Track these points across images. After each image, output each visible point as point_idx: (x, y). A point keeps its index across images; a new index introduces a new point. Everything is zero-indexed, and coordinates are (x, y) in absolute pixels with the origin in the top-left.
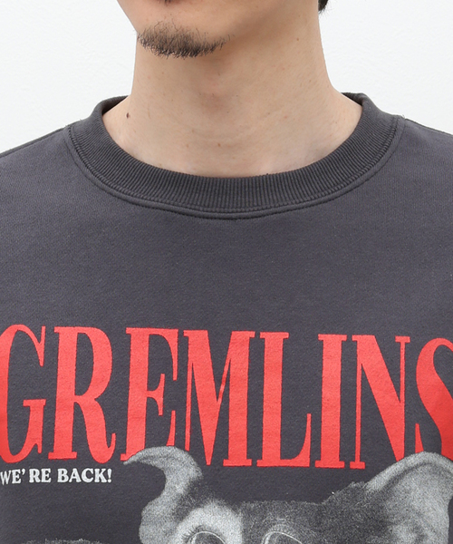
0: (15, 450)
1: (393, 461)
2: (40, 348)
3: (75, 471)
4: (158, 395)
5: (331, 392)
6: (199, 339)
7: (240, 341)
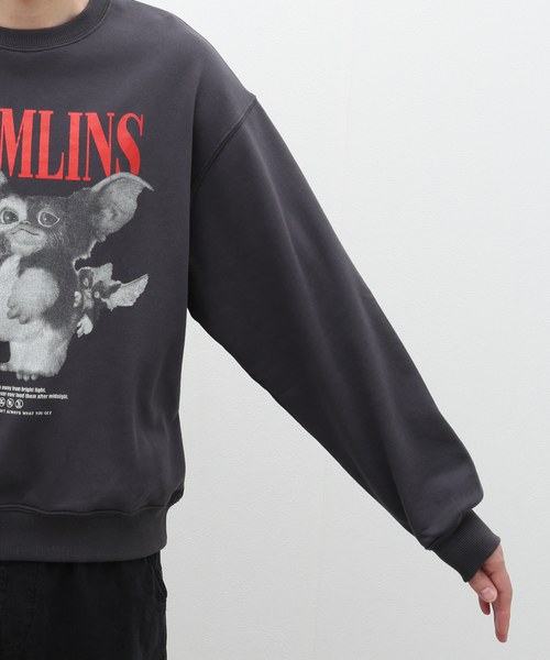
1: (105, 177)
5: (74, 141)
6: (8, 113)
7: (29, 114)
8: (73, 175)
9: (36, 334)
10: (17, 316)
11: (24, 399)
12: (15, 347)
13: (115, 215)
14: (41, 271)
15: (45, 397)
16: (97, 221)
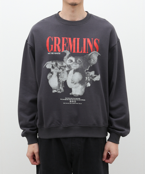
0: (50, 50)
2: (52, 39)
3: (56, 53)
4: (65, 45)
6: (70, 39)
7: (74, 39)
8: (84, 52)
9: (78, 86)
10: (73, 83)
11: (76, 100)
12: (73, 89)
13: (94, 60)
14: (78, 73)
15: (80, 100)
16: (90, 62)
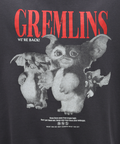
0: (21, 34)
1: (94, 36)
2: (25, 14)
3: (33, 39)
4: (48, 24)
5: (82, 23)
6: (56, 13)
7: (64, 13)
8: (83, 37)
9: (72, 98)
10: (64, 91)
11: (69, 122)
12: (63, 103)
13: (99, 51)
14: (72, 74)
15: (76, 121)
16: (93, 54)
